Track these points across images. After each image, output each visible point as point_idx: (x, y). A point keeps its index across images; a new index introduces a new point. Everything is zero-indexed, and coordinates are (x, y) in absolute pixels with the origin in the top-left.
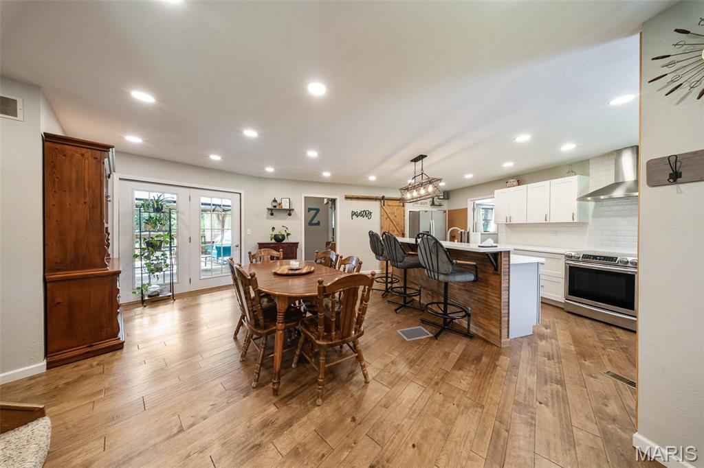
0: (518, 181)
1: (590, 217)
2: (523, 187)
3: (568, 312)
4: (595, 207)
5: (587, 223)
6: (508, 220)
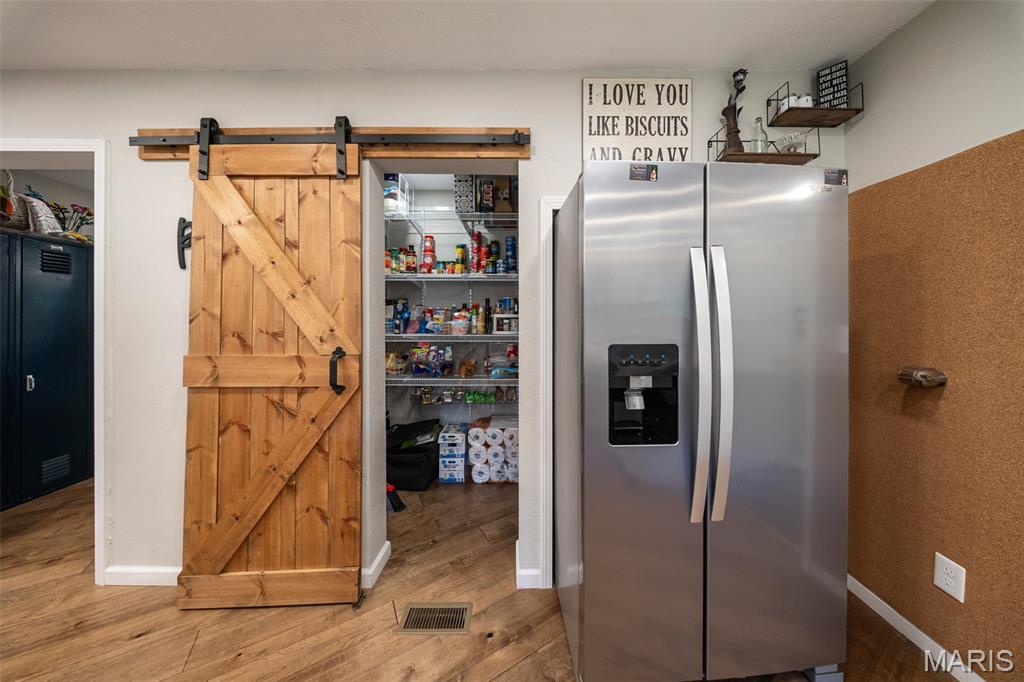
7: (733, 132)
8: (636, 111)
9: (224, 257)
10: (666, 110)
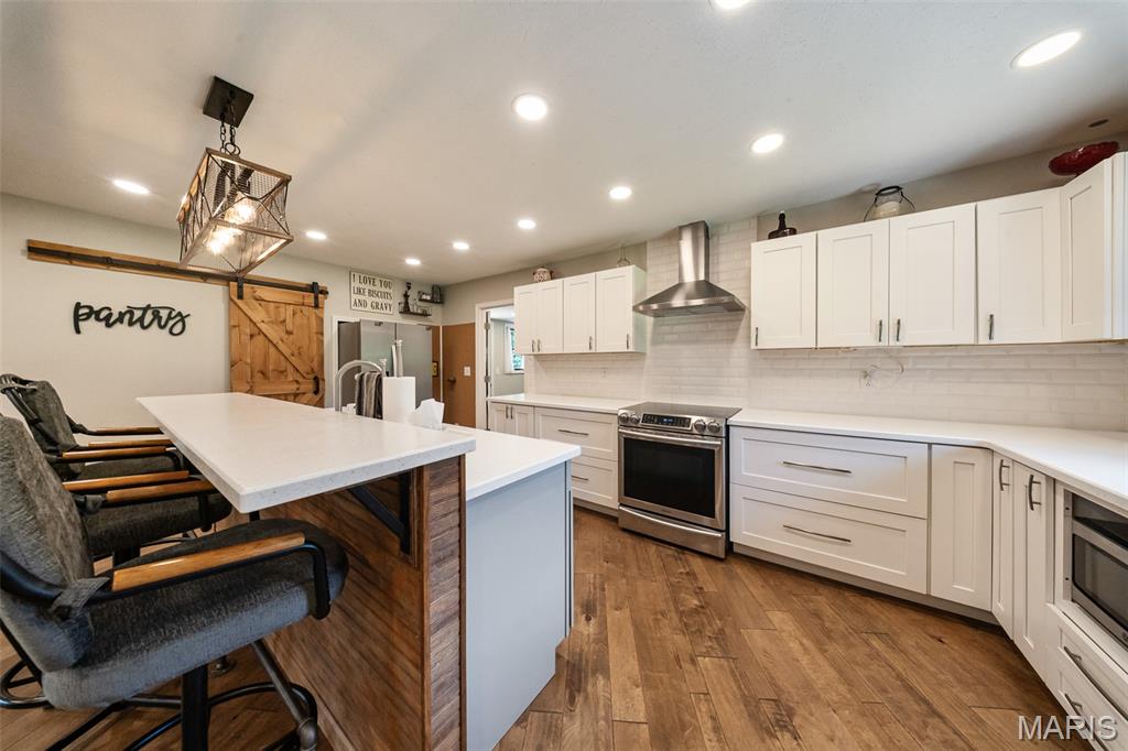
0: (551, 273)
1: (648, 343)
2: (558, 282)
3: (625, 530)
4: (655, 325)
5: (644, 354)
6: (536, 348)
7: (407, 303)
8: (372, 288)
9: (252, 336)
10: (383, 289)
